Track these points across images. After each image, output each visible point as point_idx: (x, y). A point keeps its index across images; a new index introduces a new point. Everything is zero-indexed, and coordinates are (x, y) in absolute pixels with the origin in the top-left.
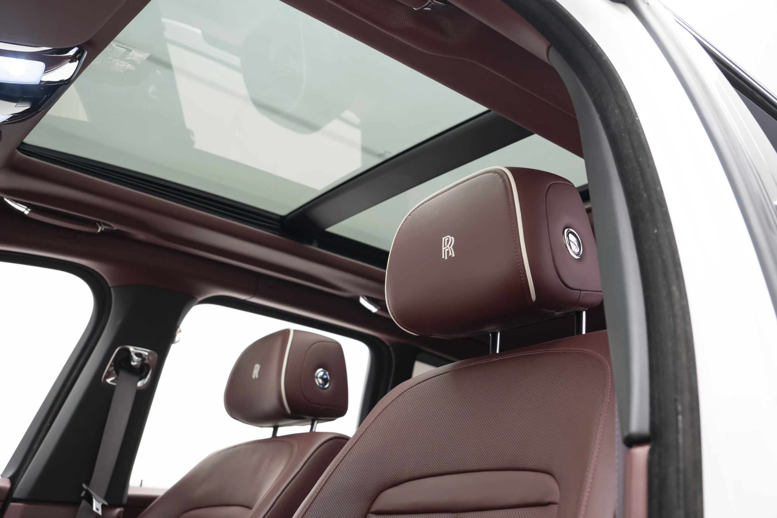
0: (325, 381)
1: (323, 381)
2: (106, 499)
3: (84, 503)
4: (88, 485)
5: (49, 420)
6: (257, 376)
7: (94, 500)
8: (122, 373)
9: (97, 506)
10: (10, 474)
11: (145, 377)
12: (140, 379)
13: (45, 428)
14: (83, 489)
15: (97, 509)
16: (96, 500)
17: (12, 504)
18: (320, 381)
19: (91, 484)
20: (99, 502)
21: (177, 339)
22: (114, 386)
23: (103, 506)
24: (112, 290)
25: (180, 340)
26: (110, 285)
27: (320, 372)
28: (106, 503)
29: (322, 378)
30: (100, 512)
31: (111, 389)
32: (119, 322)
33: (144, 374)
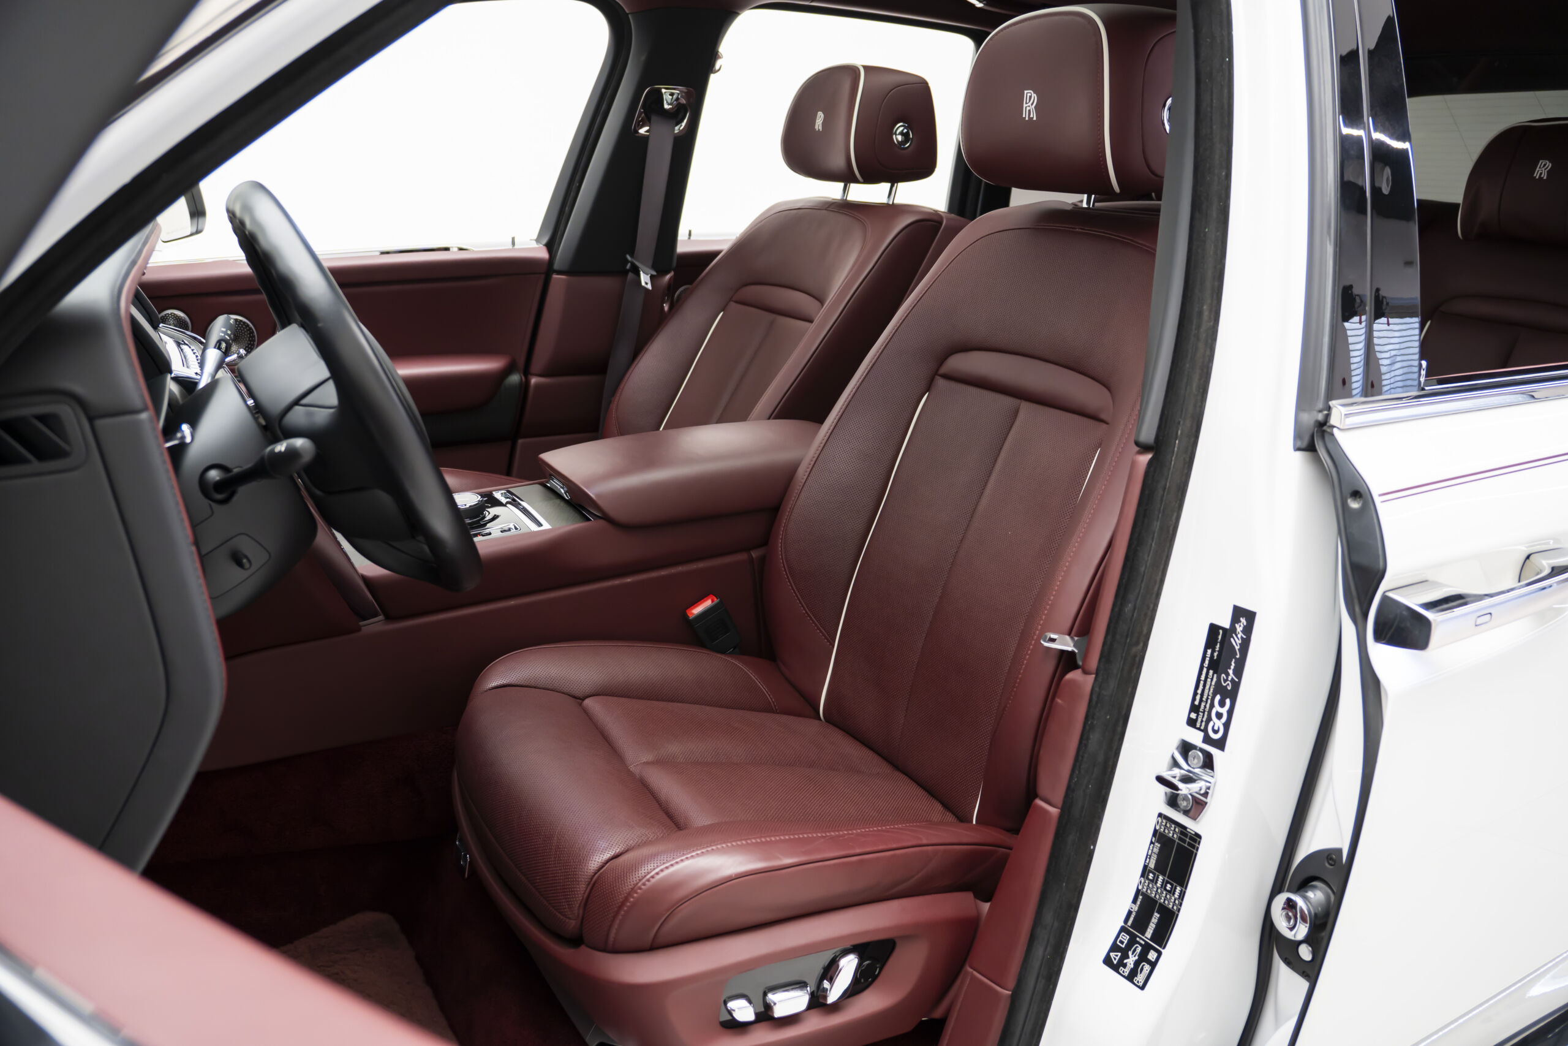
0: (905, 135)
1: (903, 137)
2: (654, 267)
3: (631, 275)
4: (632, 256)
5: (578, 178)
6: (821, 128)
7: (641, 272)
8: (654, 118)
9: (645, 279)
10: (545, 240)
11: (682, 121)
12: (677, 125)
13: (574, 188)
14: (627, 261)
15: (646, 284)
16: (643, 272)
17: (555, 276)
18: (900, 138)
19: (635, 256)
20: (647, 274)
21: (717, 67)
22: (648, 135)
23: (652, 277)
24: (630, 16)
25: (722, 69)
26: (627, 12)
27: (900, 128)
28: (654, 273)
29: (902, 133)
30: (649, 287)
31: (645, 139)
32: (643, 58)
33: (680, 116)
